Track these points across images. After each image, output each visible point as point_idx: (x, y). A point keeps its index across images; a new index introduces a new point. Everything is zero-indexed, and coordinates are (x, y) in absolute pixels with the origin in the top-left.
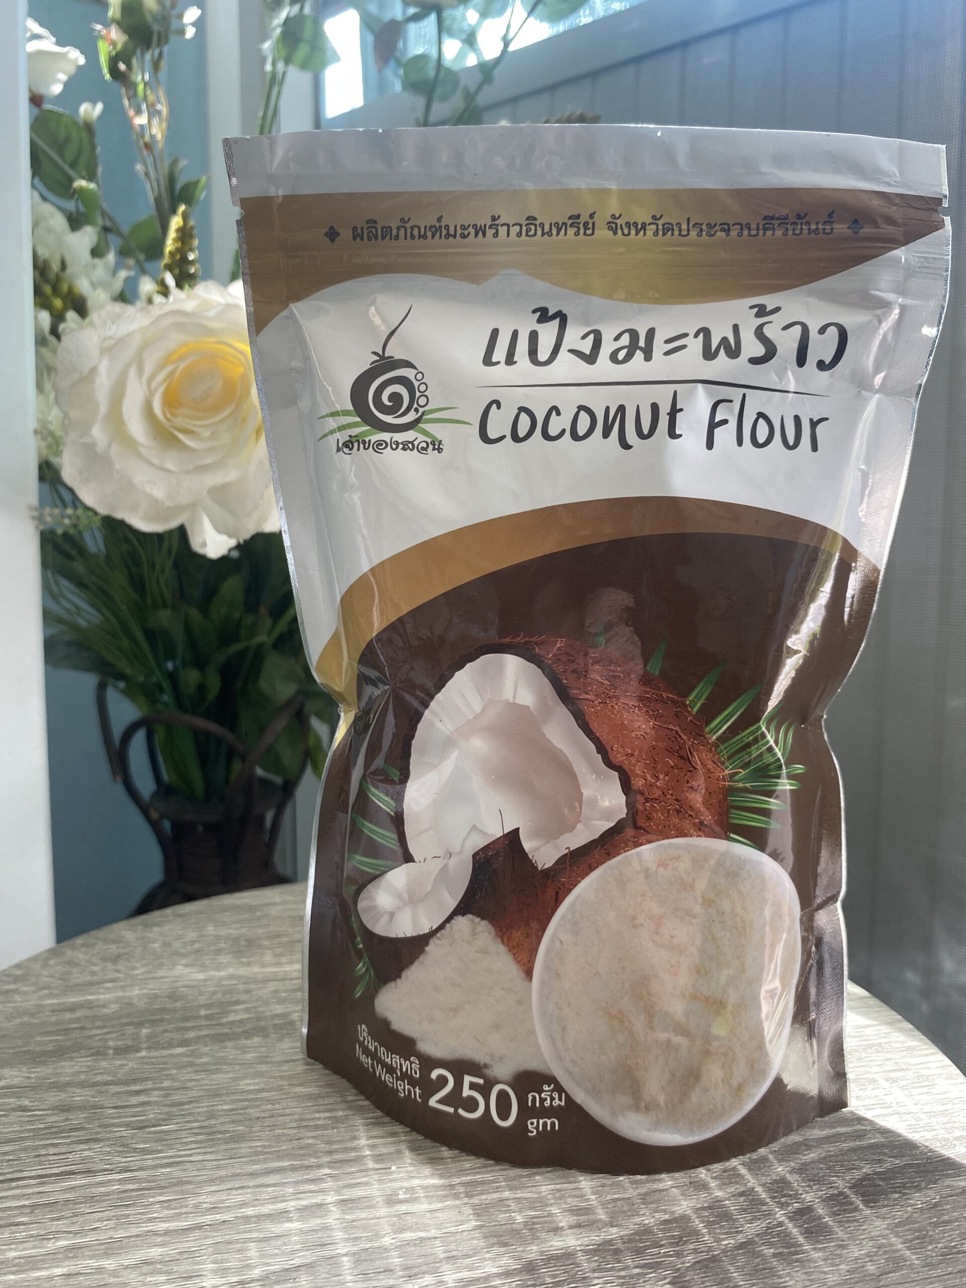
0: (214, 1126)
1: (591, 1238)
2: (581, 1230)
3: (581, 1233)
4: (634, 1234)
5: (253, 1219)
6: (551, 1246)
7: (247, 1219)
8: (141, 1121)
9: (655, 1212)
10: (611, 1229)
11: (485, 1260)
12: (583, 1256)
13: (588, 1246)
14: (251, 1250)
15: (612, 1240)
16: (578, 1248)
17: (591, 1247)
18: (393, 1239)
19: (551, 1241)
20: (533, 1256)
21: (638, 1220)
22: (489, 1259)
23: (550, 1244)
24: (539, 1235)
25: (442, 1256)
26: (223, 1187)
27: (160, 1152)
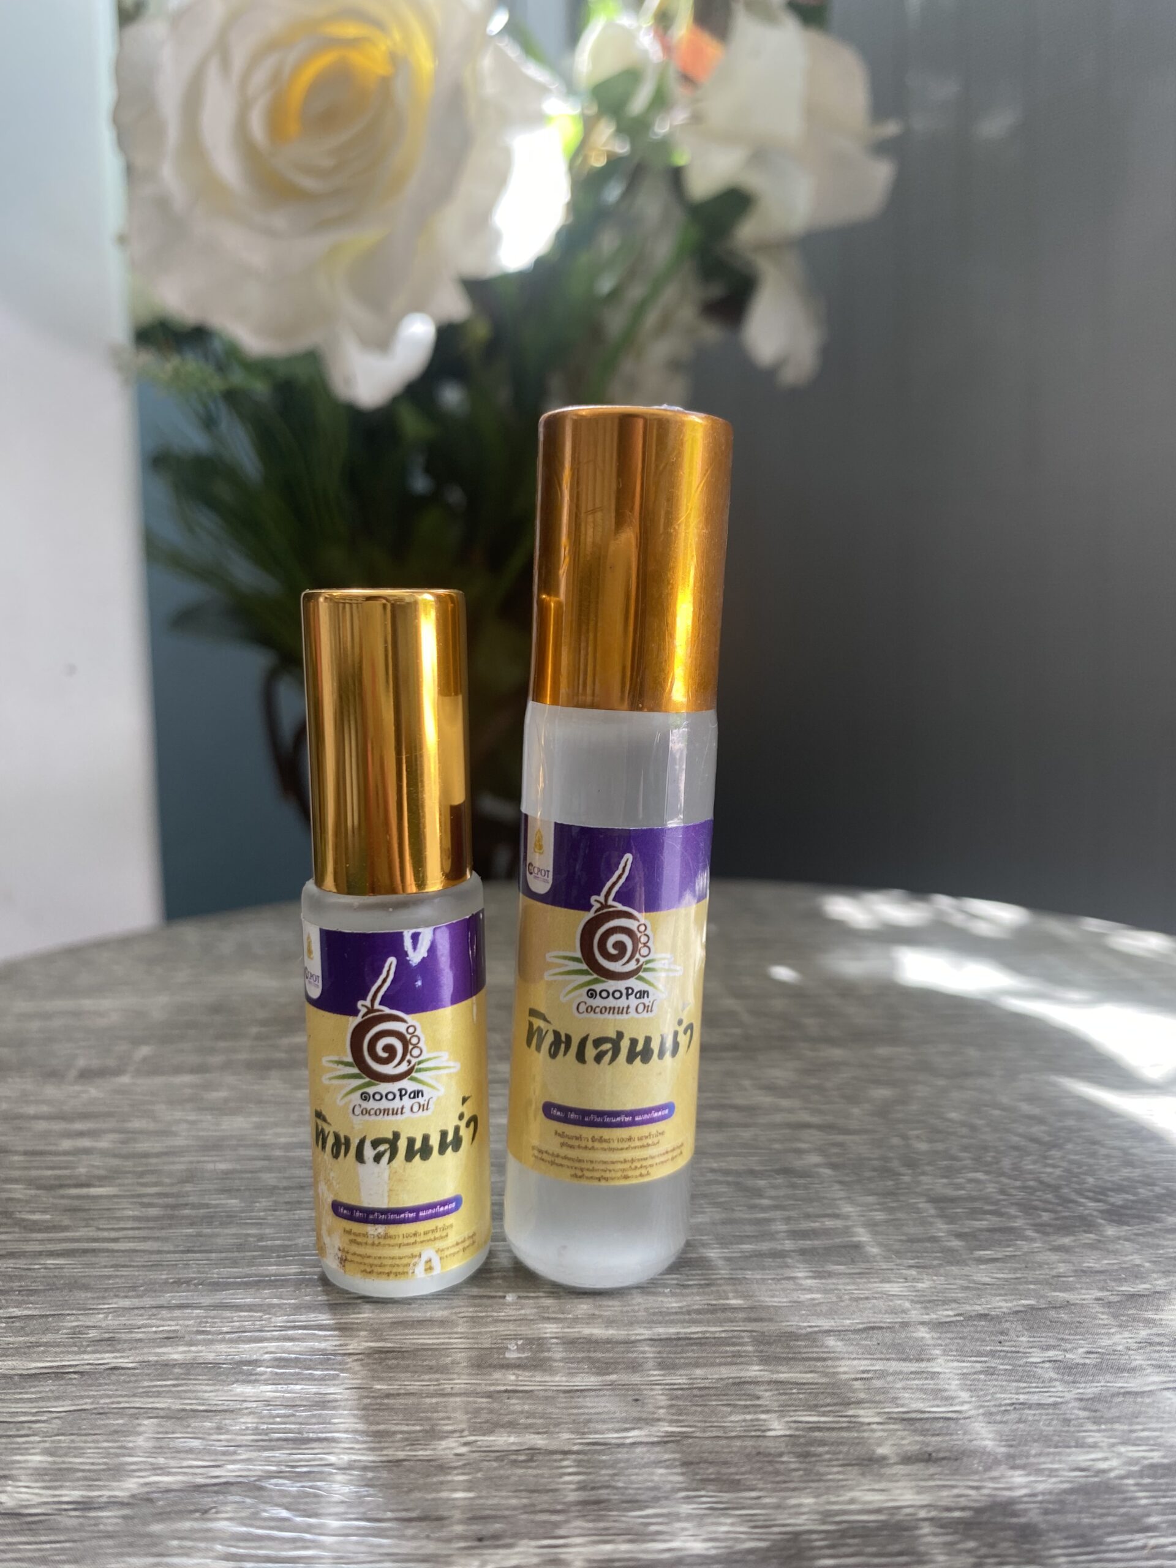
0: (187, 1194)
1: (956, 1491)
2: (933, 1469)
3: (931, 1477)
4: (1071, 1491)
5: (176, 1370)
6: (852, 1501)
7: (165, 1368)
8: (58, 1177)
9: (1124, 1443)
10: (1010, 1473)
11: (677, 1517)
12: (935, 1535)
13: (948, 1509)
14: (140, 1434)
15: (1012, 1502)
16: (923, 1514)
17: (957, 1514)
18: (466, 1444)
19: (851, 1489)
20: (802, 1522)
21: (1082, 1458)
22: (689, 1518)
23: (849, 1495)
24: (822, 1470)
25: (573, 1497)
26: (148, 1301)
27: (65, 1229)
